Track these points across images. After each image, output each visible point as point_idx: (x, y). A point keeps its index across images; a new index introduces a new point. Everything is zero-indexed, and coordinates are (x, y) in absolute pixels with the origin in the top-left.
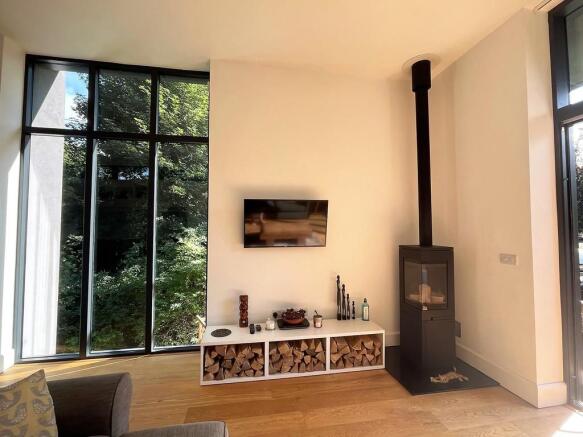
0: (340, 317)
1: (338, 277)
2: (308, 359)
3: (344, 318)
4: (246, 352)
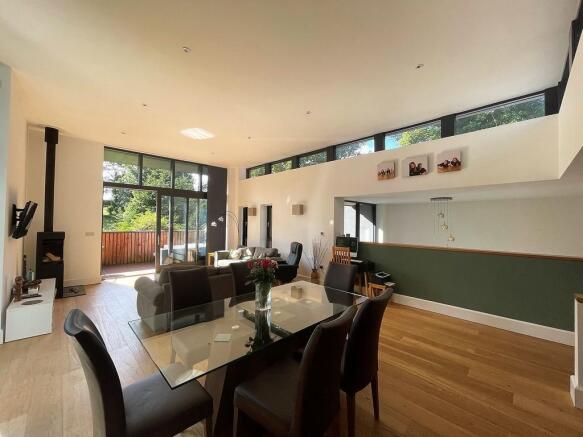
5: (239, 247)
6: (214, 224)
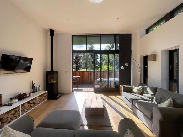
0: (33, 92)
1: (33, 81)
2: (32, 105)
3: (35, 92)
4: (12, 112)
5: (140, 84)
6: (122, 68)
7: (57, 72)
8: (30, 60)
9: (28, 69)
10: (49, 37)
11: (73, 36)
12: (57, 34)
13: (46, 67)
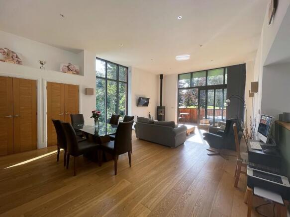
1: (149, 112)
7: (165, 107)
8: (148, 99)
9: (146, 105)
10: (160, 80)
11: (179, 75)
12: (166, 76)
13: (157, 104)
